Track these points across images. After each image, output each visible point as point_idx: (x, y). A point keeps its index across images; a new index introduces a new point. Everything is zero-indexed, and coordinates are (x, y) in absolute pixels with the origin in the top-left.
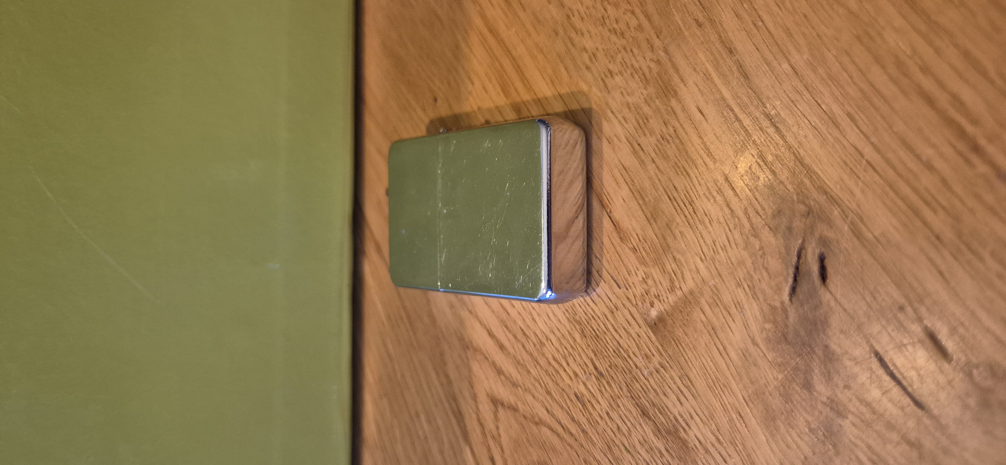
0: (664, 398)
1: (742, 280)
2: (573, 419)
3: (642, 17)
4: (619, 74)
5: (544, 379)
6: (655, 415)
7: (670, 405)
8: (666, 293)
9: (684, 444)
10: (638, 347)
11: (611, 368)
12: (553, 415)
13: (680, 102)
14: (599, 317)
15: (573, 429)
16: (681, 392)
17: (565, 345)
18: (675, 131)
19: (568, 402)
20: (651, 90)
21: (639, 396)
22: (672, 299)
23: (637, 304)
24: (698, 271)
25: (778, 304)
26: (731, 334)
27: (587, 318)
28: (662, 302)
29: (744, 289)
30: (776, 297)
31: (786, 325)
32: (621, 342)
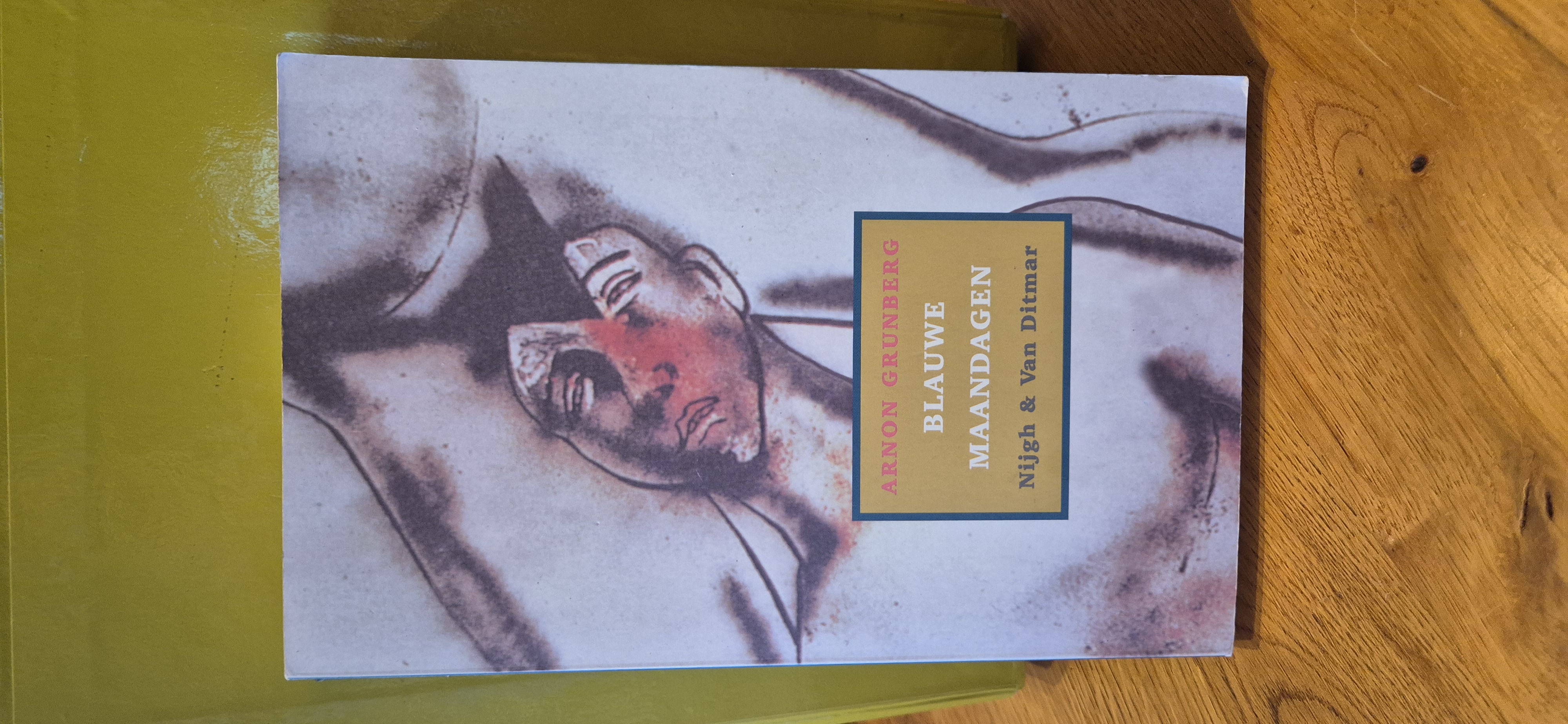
0: (1405, 620)
2: (1313, 641)
3: (1367, 266)
4: (1346, 316)
5: (1280, 601)
6: (1397, 636)
8: (1402, 522)
9: (1427, 663)
10: (1377, 572)
11: (1350, 591)
12: (1291, 636)
13: (1409, 347)
14: (1335, 542)
15: (1313, 649)
16: (1422, 614)
17: (1301, 568)
19: (1307, 623)
20: (1379, 333)
21: (1380, 618)
22: (1409, 528)
23: (1373, 531)
24: (1433, 503)
25: (1510, 536)
26: (1467, 560)
27: (1323, 543)
28: (1399, 530)
30: (1508, 529)
31: (1518, 555)
32: (1359, 567)
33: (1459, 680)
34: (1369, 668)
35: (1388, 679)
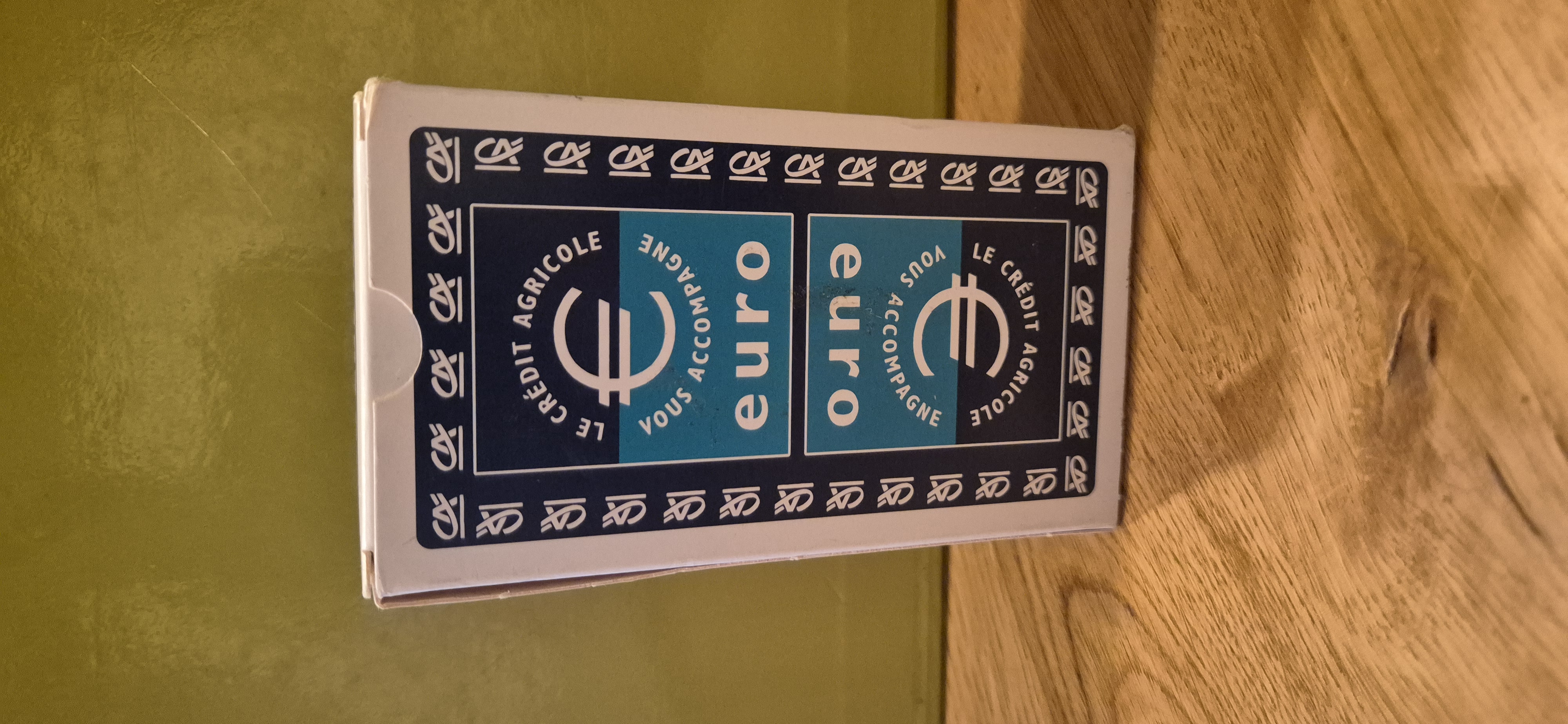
0: (1224, 496)
1: (1331, 350)
4: (1202, 64)
6: (1212, 517)
7: (1231, 506)
8: (1238, 360)
9: (1244, 557)
10: (1199, 429)
11: (1165, 454)
13: (1275, 106)
16: (1247, 490)
18: (1265, 145)
20: (1241, 87)
22: (1244, 368)
23: (1201, 373)
24: (1279, 334)
26: (1311, 419)
28: (1232, 372)
29: (1332, 361)
30: (1371, 374)
31: (1380, 413)
32: (1179, 420)
33: (1280, 582)
34: (1176, 559)
35: (1196, 574)
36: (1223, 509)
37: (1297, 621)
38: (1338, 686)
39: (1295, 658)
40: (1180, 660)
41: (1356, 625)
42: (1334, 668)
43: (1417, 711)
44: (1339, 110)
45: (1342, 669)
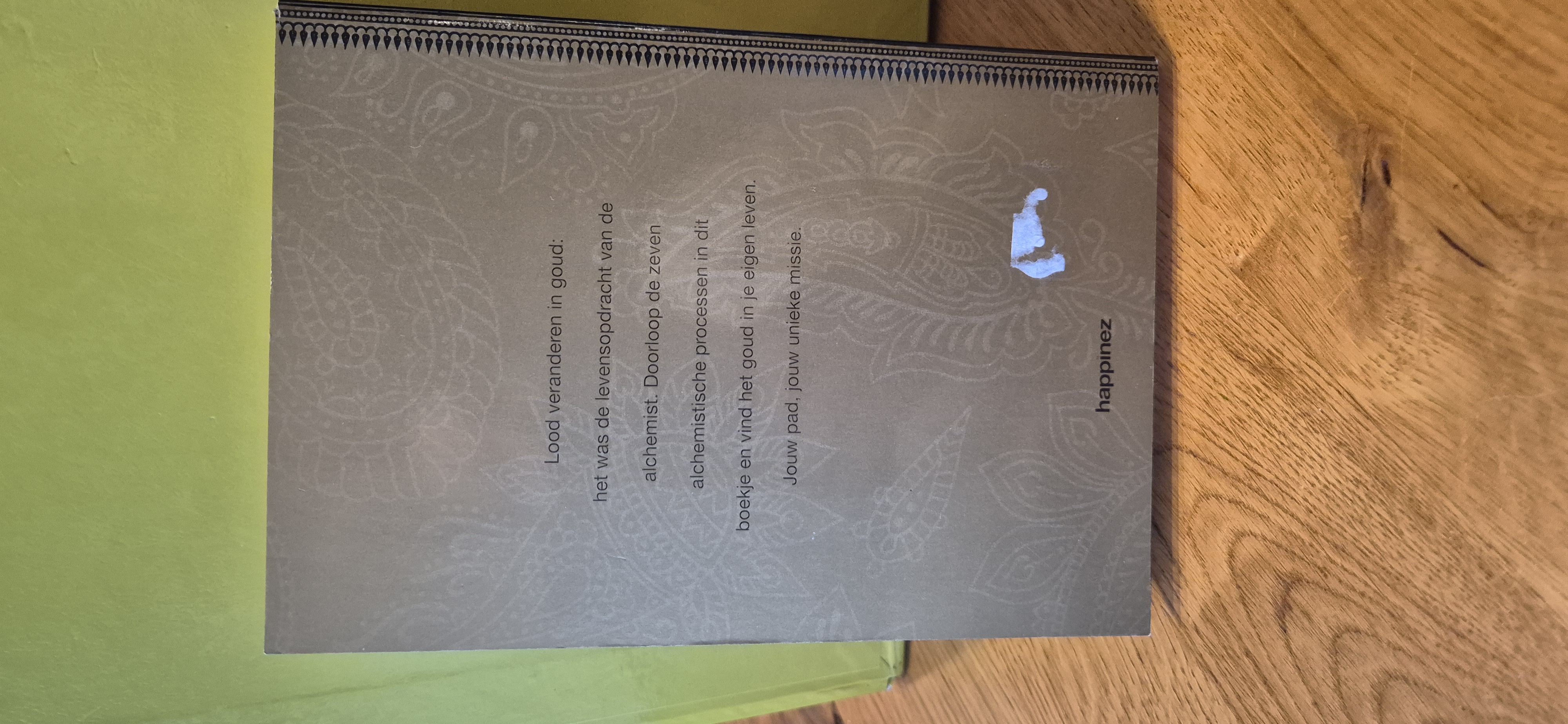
18: (1244, 91)
36: (1256, 346)
37: (1328, 399)
38: (1368, 430)
39: (1331, 425)
40: (1241, 472)
41: (1372, 382)
42: (1361, 419)
43: (1427, 419)
44: (1293, 53)
45: (1368, 417)
